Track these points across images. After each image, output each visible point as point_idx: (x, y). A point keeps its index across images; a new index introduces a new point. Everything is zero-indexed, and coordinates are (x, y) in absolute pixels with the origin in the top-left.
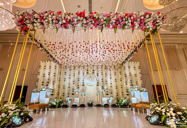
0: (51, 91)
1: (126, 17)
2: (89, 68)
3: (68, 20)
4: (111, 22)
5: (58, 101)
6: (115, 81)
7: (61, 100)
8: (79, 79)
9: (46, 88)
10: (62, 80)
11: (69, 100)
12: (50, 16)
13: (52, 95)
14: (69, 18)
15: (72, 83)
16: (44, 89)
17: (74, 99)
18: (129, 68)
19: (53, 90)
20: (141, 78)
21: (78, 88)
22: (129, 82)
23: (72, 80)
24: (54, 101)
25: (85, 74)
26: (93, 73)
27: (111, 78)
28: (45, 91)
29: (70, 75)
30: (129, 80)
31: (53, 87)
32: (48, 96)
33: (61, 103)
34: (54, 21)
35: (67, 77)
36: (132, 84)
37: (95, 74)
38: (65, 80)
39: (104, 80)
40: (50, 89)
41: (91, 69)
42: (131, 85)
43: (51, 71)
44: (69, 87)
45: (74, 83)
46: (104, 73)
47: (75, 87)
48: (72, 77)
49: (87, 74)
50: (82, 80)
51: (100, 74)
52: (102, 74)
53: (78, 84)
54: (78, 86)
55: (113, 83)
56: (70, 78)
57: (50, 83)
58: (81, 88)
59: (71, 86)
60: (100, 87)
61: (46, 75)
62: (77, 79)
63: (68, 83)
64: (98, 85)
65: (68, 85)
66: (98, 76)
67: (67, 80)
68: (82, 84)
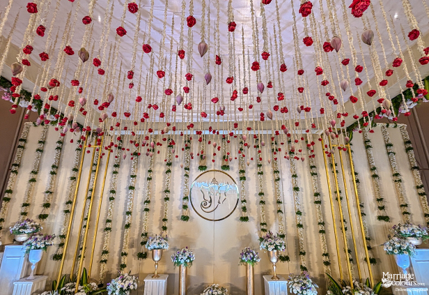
2: (210, 150)
6: (316, 202)
8: (167, 191)
13: (58, 257)
15: (138, 206)
16: (21, 238)
18: (368, 147)
19: (63, 237)
20: (422, 190)
21: (165, 228)
23: (139, 196)
25: (195, 172)
26: (225, 167)
27: (296, 189)
29: (133, 176)
30: (370, 198)
35: (122, 182)
36: (382, 213)
37: (234, 173)
38: (112, 195)
39: (270, 198)
41: (217, 151)
42: (380, 218)
43: (64, 162)
44: (128, 226)
45: (147, 210)
46: (268, 169)
47: (155, 230)
48: (141, 183)
49: (202, 172)
50: (179, 197)
51: (251, 173)
52: (261, 173)
53: (163, 211)
54: (165, 220)
55: (308, 208)
56: (132, 188)
57: (58, 208)
58: (176, 227)
59: (136, 219)
60: (253, 228)
61: (44, 178)
62: (161, 194)
63: (125, 208)
64: (245, 219)
65: (124, 218)
66: (243, 178)
67: (122, 195)
68: (180, 212)
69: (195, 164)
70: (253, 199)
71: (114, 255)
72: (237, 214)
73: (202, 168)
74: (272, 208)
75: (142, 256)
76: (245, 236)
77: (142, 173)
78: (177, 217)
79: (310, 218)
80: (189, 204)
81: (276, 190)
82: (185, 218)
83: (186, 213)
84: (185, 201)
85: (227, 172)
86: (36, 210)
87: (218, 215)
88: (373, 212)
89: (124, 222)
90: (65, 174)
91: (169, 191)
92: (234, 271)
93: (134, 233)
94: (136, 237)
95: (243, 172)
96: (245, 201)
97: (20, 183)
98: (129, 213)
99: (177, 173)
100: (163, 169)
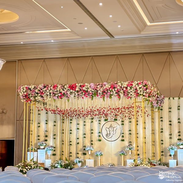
0: (52, 150)
1: (111, 89)
3: (63, 94)
4: (99, 93)
5: (63, 163)
7: (67, 162)
9: (44, 145)
10: (67, 132)
11: (78, 162)
12: (47, 91)
13: (54, 155)
14: (63, 92)
15: (81, 136)
16: (42, 147)
17: (85, 161)
19: (55, 148)
21: (92, 144)
22: (176, 134)
23: (81, 132)
24: (58, 163)
25: (103, 122)
26: (116, 120)
28: (44, 149)
29: (78, 124)
31: (55, 143)
32: (49, 156)
33: (68, 166)
34: (51, 95)
35: (74, 126)
37: (119, 122)
38: (71, 132)
39: (133, 132)
40: (51, 147)
42: (178, 139)
43: (50, 119)
44: (78, 143)
45: (85, 137)
46: (133, 120)
47: (88, 144)
48: (81, 127)
49: (105, 122)
50: (97, 132)
51: (126, 122)
52: (131, 122)
53: (91, 138)
54: (92, 141)
55: (149, 136)
56: (78, 129)
57: (50, 137)
58: (96, 144)
59: (80, 141)
60: (126, 143)
61: (43, 125)
62: (90, 131)
63: (76, 137)
64: (123, 140)
65: (77, 141)
66: (123, 124)
67: (74, 131)
68: (98, 138)
69: (103, 119)
70: (127, 132)
71: (74, 154)
72: (121, 138)
73: (106, 120)
74: (134, 136)
75: (85, 154)
76: (124, 147)
77: (81, 123)
78: (97, 140)
80: (101, 135)
81: (136, 129)
82: (100, 140)
83: (100, 138)
84: (99, 134)
85: (116, 121)
86: (42, 138)
87: (113, 139)
88: (176, 138)
89: (76, 142)
90: (51, 124)
91: (93, 130)
92: (119, 160)
93: (80, 146)
94: (81, 148)
95: (123, 121)
96: (123, 133)
97: (34, 127)
98: (78, 139)
99: (96, 123)
100: (90, 121)
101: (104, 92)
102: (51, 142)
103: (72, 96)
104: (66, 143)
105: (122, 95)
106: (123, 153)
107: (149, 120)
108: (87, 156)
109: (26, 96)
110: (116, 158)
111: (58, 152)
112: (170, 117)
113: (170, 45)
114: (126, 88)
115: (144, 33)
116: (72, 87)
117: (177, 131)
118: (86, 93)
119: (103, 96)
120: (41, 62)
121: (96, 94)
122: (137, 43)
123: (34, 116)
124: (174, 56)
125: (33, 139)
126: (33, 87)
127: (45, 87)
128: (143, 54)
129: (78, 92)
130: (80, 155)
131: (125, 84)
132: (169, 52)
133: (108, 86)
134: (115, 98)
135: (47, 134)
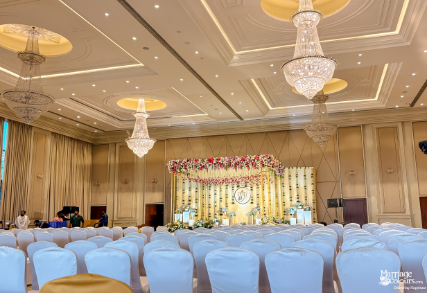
0: (195, 212)
1: (241, 162)
3: (202, 166)
4: (232, 165)
5: (204, 223)
6: (276, 197)
7: (207, 222)
9: (188, 208)
10: (207, 197)
11: (216, 221)
12: (190, 164)
13: (196, 216)
14: (203, 164)
15: (218, 200)
16: (186, 210)
17: (222, 221)
18: (297, 177)
19: (197, 210)
20: (314, 192)
21: (227, 206)
22: (295, 197)
23: (218, 197)
24: (200, 223)
25: (235, 188)
26: (246, 186)
27: (270, 193)
28: (188, 211)
29: (216, 190)
31: (197, 206)
32: (192, 217)
33: (208, 225)
34: (193, 167)
35: (212, 192)
36: (298, 200)
37: (249, 188)
38: (210, 196)
39: (261, 196)
40: (194, 209)
42: (297, 202)
43: (192, 186)
44: (216, 206)
45: (221, 201)
46: (260, 186)
47: (223, 206)
48: (218, 192)
49: (238, 188)
50: (231, 197)
51: (255, 188)
52: (258, 188)
53: (226, 201)
54: (227, 204)
55: (274, 199)
56: (216, 194)
57: (193, 201)
58: (231, 206)
59: (218, 204)
60: (255, 205)
61: (187, 191)
62: (225, 196)
64: (252, 203)
66: (252, 190)
67: (212, 196)
68: (232, 201)
69: (235, 186)
70: (255, 197)
71: (212, 215)
72: (250, 201)
73: (238, 186)
74: (261, 199)
75: (221, 215)
76: (253, 208)
77: (218, 189)
78: (231, 203)
79: (273, 202)
81: (263, 194)
82: (233, 203)
84: (233, 198)
86: (186, 202)
87: (244, 201)
88: (296, 200)
89: (214, 205)
90: (193, 190)
91: (227, 195)
92: (249, 219)
93: (218, 208)
95: (252, 187)
96: (252, 197)
97: (179, 193)
98: (215, 202)
99: (230, 189)
100: (225, 187)
101: (236, 164)
102: (193, 205)
103: (210, 168)
104: (207, 206)
105: (250, 166)
106: (253, 214)
107: (273, 186)
108: (223, 216)
109: (173, 168)
110: (247, 218)
111: (200, 214)
112: (290, 183)
113: (288, 125)
114: (254, 161)
115: (267, 116)
116: (210, 161)
117: (295, 195)
118: (222, 165)
119: (235, 167)
120: (185, 141)
121: (230, 165)
122: (262, 124)
123: (180, 185)
124: (292, 134)
125: (179, 203)
126: (178, 161)
127: (188, 161)
128: (267, 132)
129: (215, 164)
130: (217, 216)
131: (253, 157)
132: (288, 131)
133: (239, 159)
134: (245, 169)
135: (190, 198)
